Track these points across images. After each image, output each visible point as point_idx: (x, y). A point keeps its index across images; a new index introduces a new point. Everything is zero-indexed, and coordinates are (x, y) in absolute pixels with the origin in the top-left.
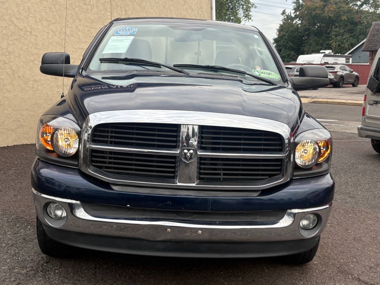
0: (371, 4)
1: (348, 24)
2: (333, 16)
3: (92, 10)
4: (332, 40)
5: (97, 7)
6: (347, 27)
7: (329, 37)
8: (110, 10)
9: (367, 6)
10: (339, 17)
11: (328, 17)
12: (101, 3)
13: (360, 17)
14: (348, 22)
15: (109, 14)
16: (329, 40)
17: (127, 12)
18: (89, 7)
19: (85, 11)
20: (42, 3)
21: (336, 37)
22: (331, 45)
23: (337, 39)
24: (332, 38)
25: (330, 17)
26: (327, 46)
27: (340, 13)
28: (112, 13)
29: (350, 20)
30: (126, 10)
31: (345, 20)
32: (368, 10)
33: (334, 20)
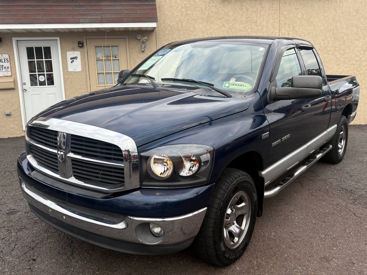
3: (262, 29)
5: (267, 27)
8: (279, 28)
12: (271, 24)
15: (277, 31)
17: (295, 28)
18: (260, 27)
19: (256, 31)
20: (221, 29)
28: (280, 30)
30: (293, 27)
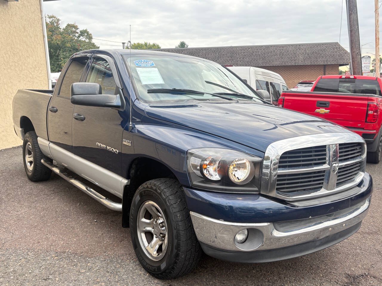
0: (86, 37)
1: (72, 49)
2: (60, 43)
4: (61, 61)
6: (71, 52)
7: (58, 59)
9: (83, 38)
10: (64, 44)
11: (56, 44)
13: (80, 45)
14: (72, 48)
16: (59, 61)
21: (64, 59)
22: (61, 65)
23: (65, 61)
24: (61, 60)
25: (58, 44)
26: (58, 66)
27: (64, 42)
29: (73, 47)
31: (69, 47)
32: (85, 40)
33: (61, 46)
